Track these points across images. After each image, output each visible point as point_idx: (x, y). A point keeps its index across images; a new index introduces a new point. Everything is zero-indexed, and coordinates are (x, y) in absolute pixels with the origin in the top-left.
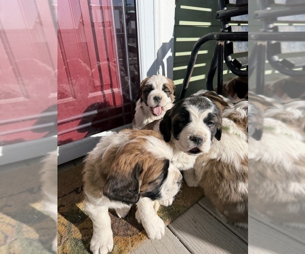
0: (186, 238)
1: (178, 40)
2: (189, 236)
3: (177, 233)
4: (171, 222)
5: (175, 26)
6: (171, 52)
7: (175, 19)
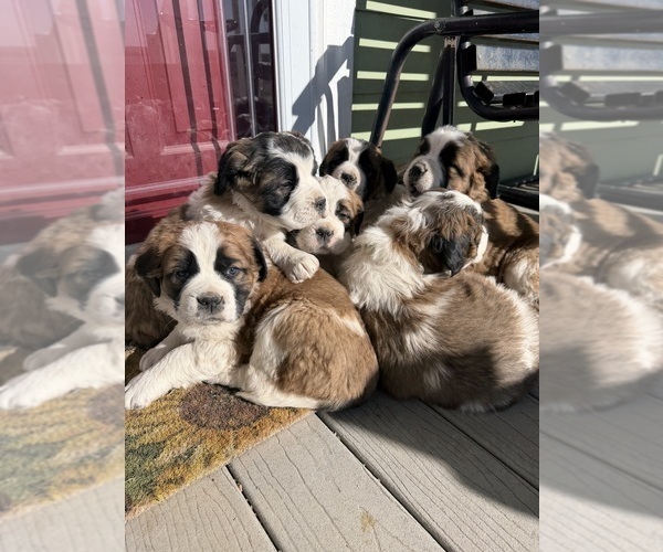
0: (356, 435)
1: (364, 42)
2: (361, 432)
5: (357, 11)
6: (348, 68)
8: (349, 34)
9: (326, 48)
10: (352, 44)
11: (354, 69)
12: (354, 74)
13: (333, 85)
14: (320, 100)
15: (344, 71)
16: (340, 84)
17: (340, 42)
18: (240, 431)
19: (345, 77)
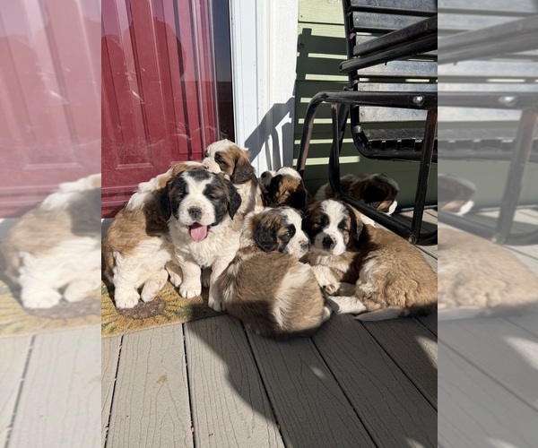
0: (192, 339)
1: (303, 100)
2: (196, 338)
3: (187, 333)
4: (190, 322)
6: (290, 117)
7: (297, 71)
9: (271, 106)
10: (293, 102)
11: (296, 118)
13: (279, 129)
14: (268, 138)
16: (284, 128)
17: (284, 101)
18: (136, 321)
19: (288, 123)
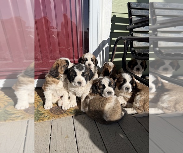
0: (76, 122)
1: (113, 39)
2: (78, 122)
3: (74, 120)
4: (75, 116)
5: (111, 33)
6: (108, 44)
7: (111, 29)
8: (108, 37)
9: (102, 41)
10: (109, 40)
11: (110, 45)
12: (110, 46)
13: (104, 49)
15: (107, 45)
17: (106, 39)
18: (57, 115)
19: (107, 47)
